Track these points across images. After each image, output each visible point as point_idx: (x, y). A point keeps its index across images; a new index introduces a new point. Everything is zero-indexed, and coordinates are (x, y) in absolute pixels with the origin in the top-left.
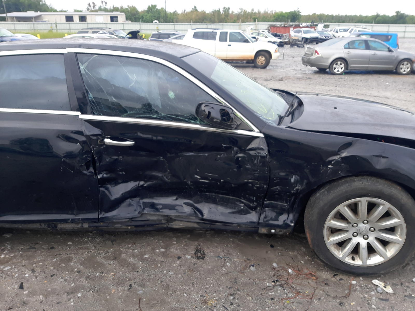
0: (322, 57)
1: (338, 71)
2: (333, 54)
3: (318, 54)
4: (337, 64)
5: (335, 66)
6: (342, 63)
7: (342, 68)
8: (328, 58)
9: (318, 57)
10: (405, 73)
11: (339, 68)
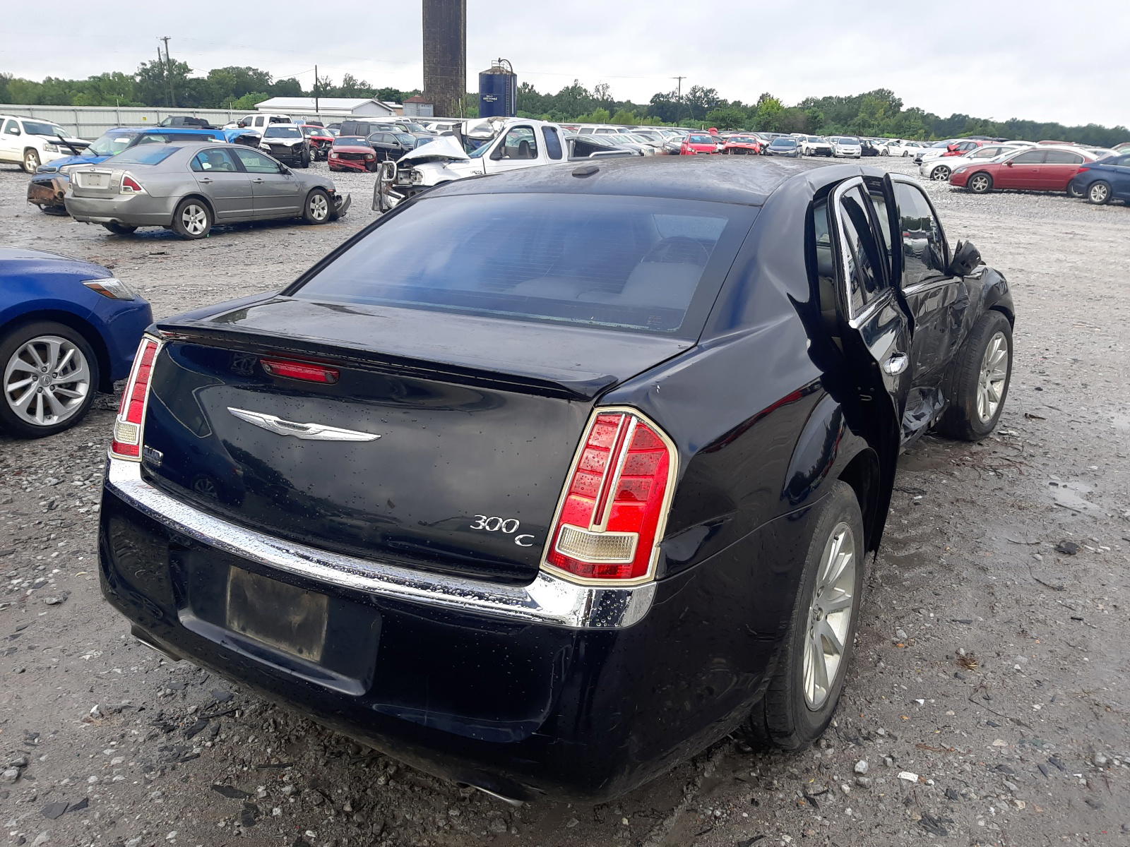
0: (148, 196)
1: (195, 229)
2: (175, 187)
3: (136, 188)
4: (188, 212)
5: (185, 217)
6: (199, 208)
7: (201, 221)
8: (165, 199)
9: (138, 197)
10: (321, 219)
11: (197, 221)
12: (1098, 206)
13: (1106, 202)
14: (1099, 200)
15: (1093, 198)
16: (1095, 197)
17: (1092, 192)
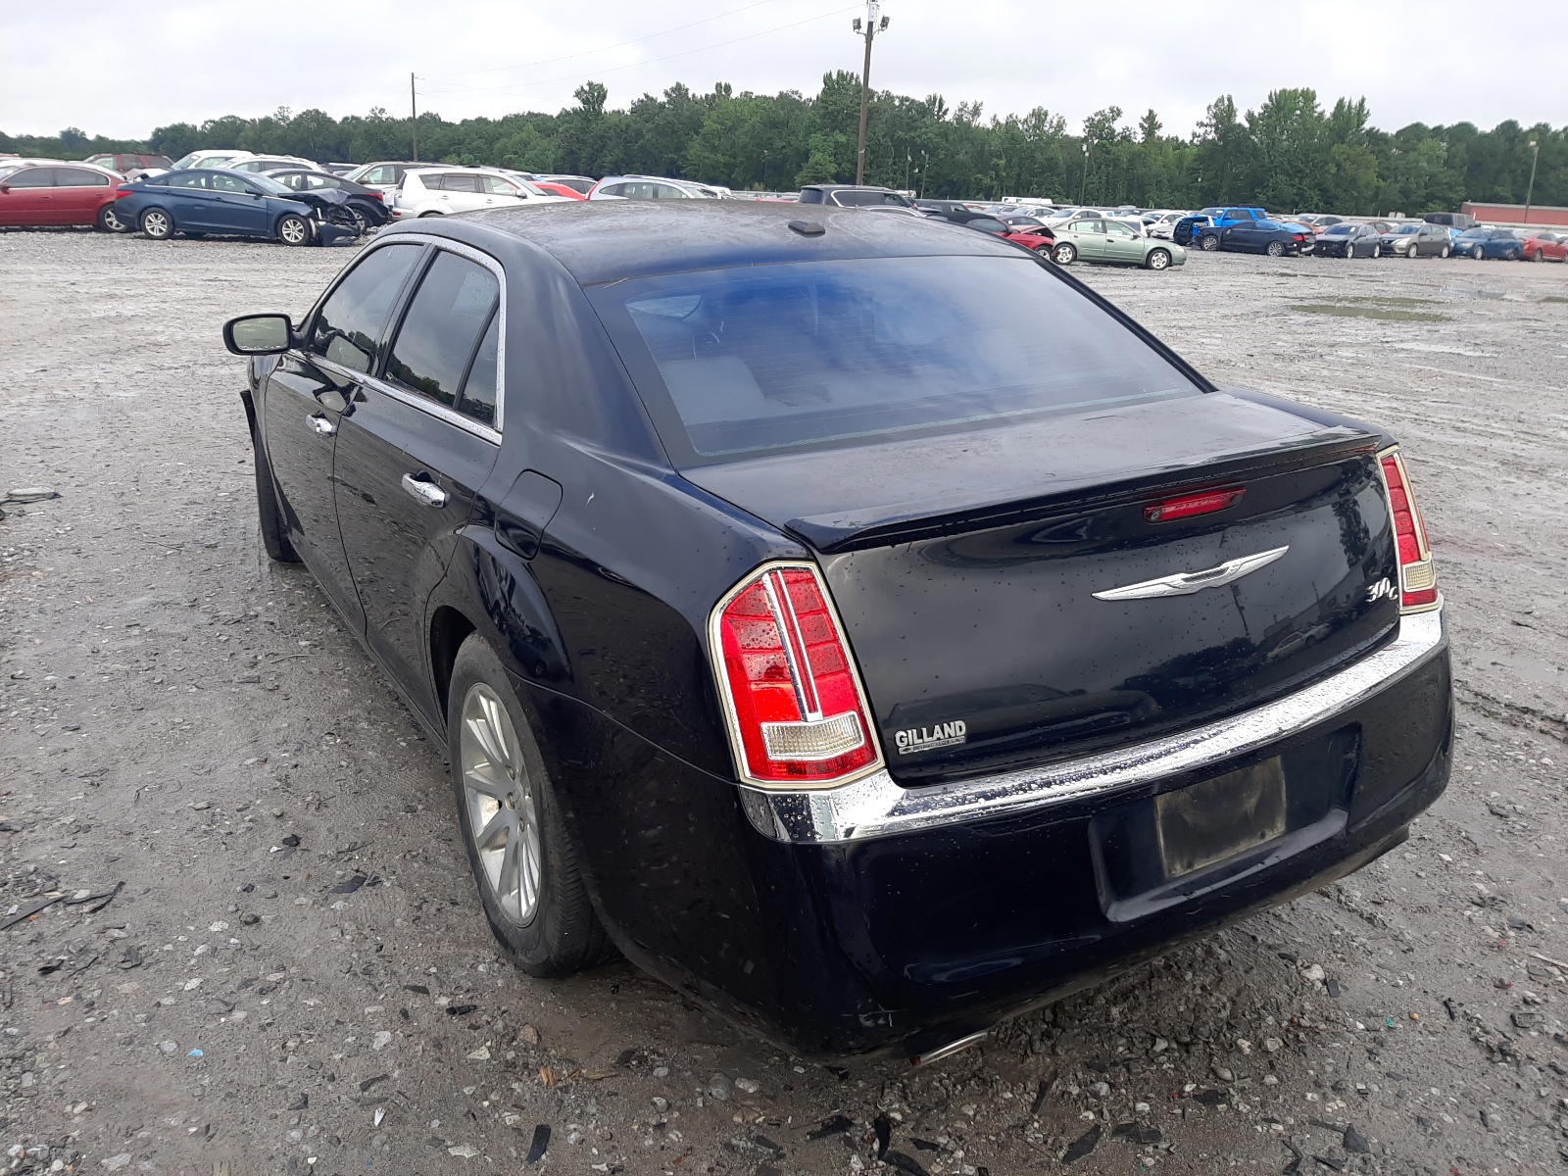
12: (160, 242)
13: (170, 236)
14: (159, 234)
15: (150, 232)
16: (153, 229)
17: (147, 224)
